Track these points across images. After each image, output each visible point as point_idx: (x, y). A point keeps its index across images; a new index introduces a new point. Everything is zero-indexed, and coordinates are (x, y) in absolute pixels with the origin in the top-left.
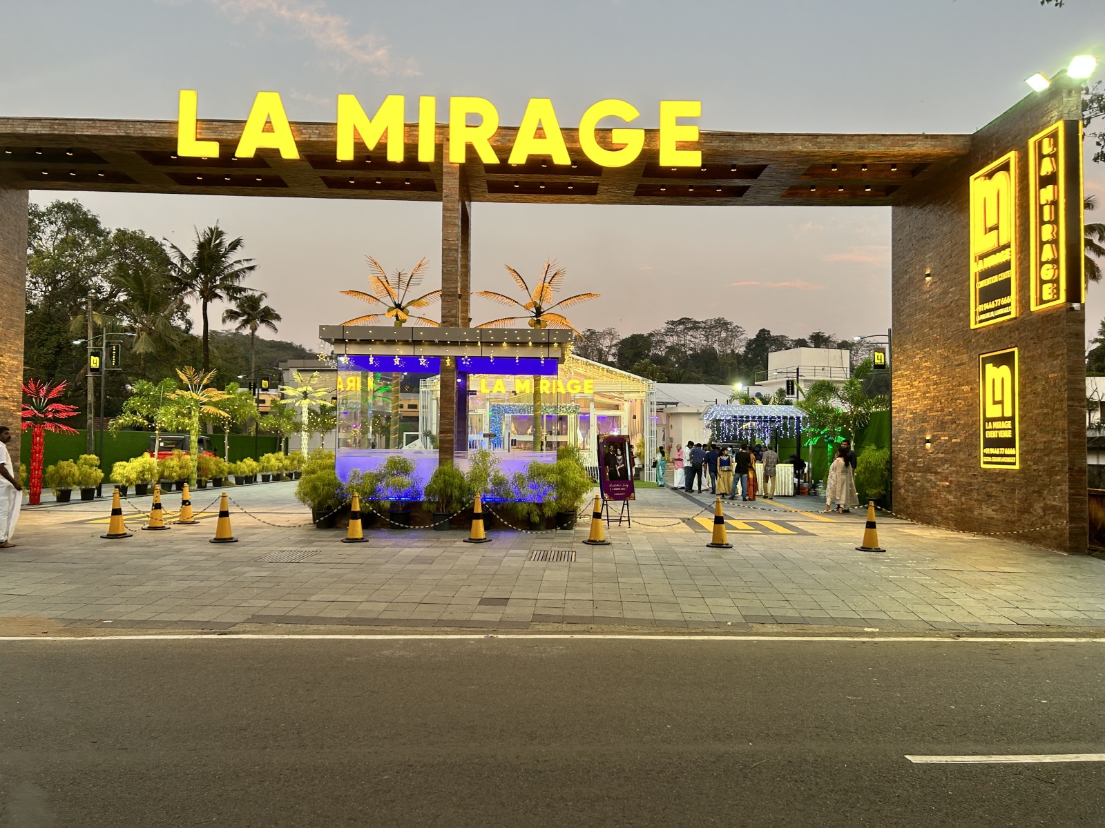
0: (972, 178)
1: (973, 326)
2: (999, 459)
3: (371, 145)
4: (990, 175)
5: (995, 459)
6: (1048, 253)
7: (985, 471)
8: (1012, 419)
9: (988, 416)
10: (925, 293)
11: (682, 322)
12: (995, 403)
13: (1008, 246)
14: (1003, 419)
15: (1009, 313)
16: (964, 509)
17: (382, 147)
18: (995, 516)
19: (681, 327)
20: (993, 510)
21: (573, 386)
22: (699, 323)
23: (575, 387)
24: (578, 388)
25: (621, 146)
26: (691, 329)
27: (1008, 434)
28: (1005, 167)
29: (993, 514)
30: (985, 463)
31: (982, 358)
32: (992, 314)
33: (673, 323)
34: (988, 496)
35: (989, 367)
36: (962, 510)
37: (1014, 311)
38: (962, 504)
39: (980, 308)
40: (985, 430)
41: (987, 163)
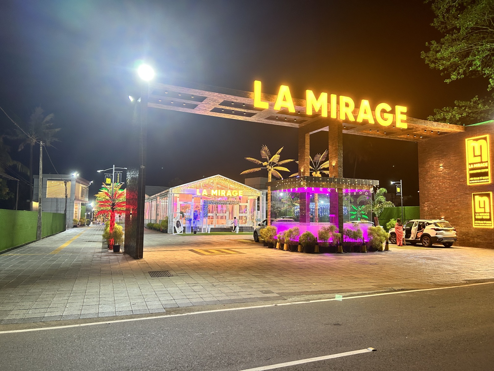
0: (466, 139)
1: (468, 184)
2: (483, 225)
3: (317, 110)
4: (477, 140)
5: (480, 225)
7: (476, 228)
8: (490, 213)
9: (477, 211)
10: (440, 171)
12: (480, 207)
13: (487, 162)
14: (485, 212)
15: (488, 182)
16: (464, 240)
17: (320, 111)
18: (481, 242)
20: (480, 240)
21: (234, 193)
23: (235, 193)
24: (237, 194)
25: (387, 119)
27: (488, 217)
28: (485, 139)
29: (481, 241)
30: (475, 225)
31: (473, 194)
32: (478, 181)
34: (477, 235)
35: (476, 197)
36: (463, 240)
38: (464, 238)
39: (472, 179)
40: (475, 216)
41: (474, 136)
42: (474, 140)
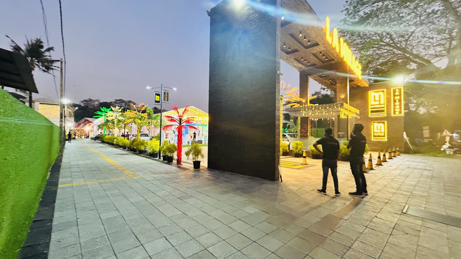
0: (369, 92)
1: (370, 116)
2: (379, 139)
4: (377, 92)
5: (377, 139)
6: (397, 107)
8: (384, 133)
9: (375, 132)
11: (119, 100)
14: (381, 132)
19: (119, 102)
20: (377, 147)
22: (124, 101)
23: (204, 119)
26: (121, 102)
27: (383, 135)
28: (383, 91)
30: (373, 139)
32: (377, 115)
33: (117, 100)
35: (376, 124)
37: (385, 115)
39: (372, 114)
40: (374, 134)
41: (375, 89)
42: (375, 92)
